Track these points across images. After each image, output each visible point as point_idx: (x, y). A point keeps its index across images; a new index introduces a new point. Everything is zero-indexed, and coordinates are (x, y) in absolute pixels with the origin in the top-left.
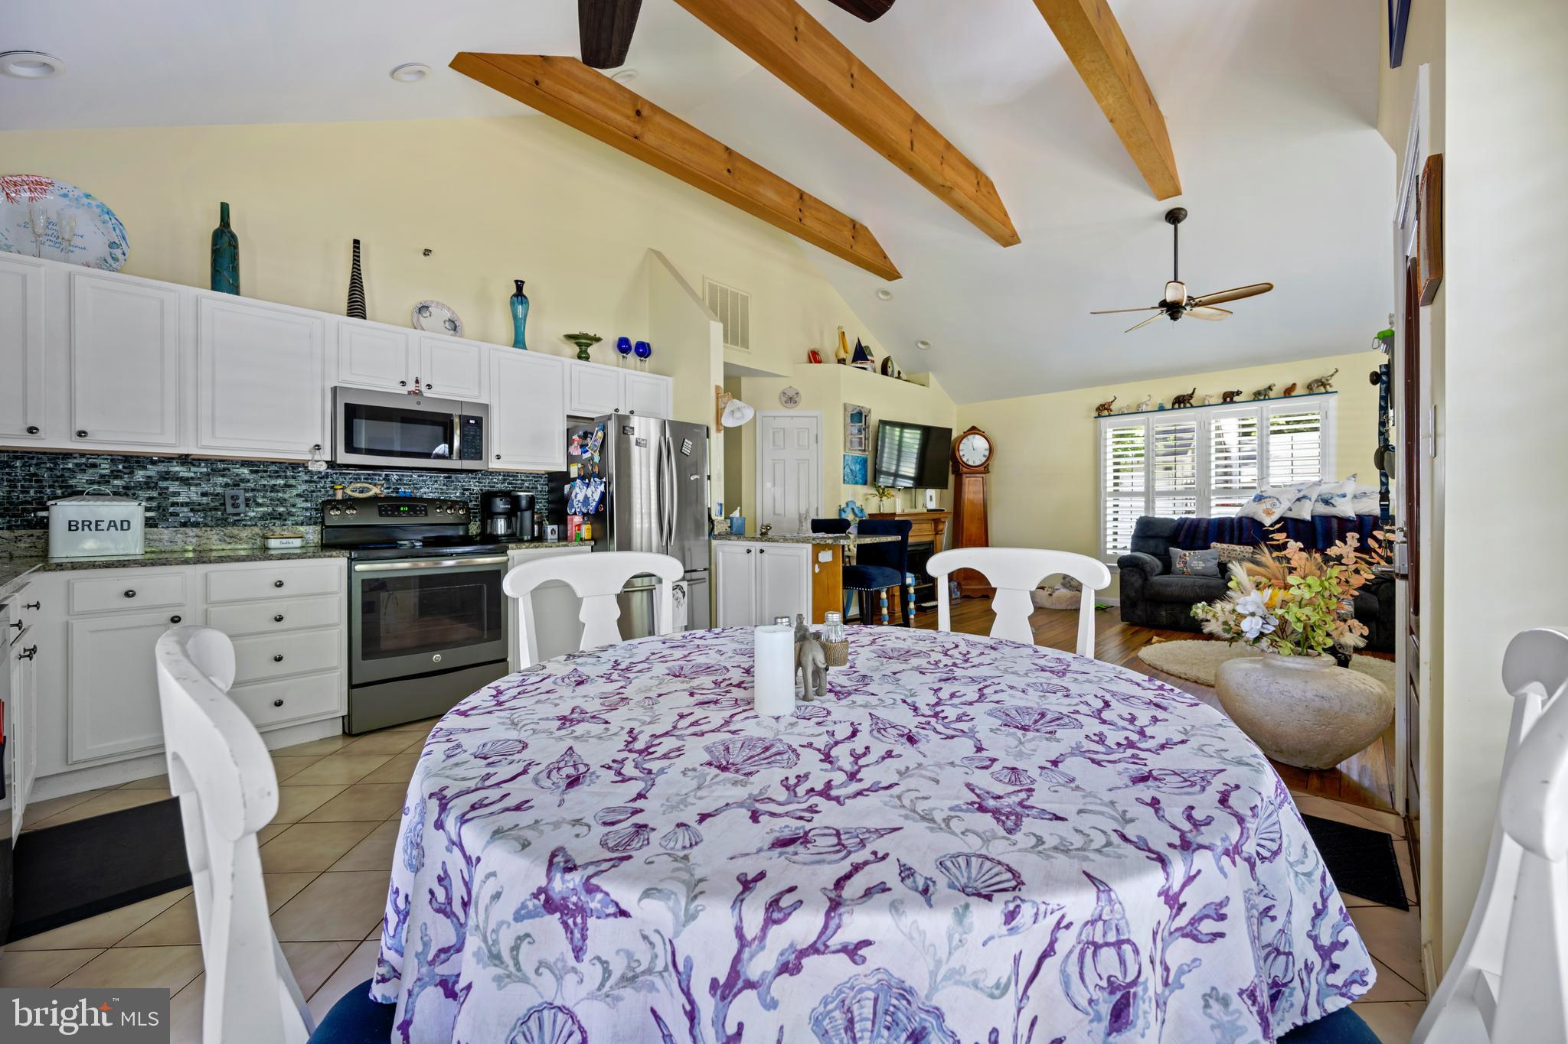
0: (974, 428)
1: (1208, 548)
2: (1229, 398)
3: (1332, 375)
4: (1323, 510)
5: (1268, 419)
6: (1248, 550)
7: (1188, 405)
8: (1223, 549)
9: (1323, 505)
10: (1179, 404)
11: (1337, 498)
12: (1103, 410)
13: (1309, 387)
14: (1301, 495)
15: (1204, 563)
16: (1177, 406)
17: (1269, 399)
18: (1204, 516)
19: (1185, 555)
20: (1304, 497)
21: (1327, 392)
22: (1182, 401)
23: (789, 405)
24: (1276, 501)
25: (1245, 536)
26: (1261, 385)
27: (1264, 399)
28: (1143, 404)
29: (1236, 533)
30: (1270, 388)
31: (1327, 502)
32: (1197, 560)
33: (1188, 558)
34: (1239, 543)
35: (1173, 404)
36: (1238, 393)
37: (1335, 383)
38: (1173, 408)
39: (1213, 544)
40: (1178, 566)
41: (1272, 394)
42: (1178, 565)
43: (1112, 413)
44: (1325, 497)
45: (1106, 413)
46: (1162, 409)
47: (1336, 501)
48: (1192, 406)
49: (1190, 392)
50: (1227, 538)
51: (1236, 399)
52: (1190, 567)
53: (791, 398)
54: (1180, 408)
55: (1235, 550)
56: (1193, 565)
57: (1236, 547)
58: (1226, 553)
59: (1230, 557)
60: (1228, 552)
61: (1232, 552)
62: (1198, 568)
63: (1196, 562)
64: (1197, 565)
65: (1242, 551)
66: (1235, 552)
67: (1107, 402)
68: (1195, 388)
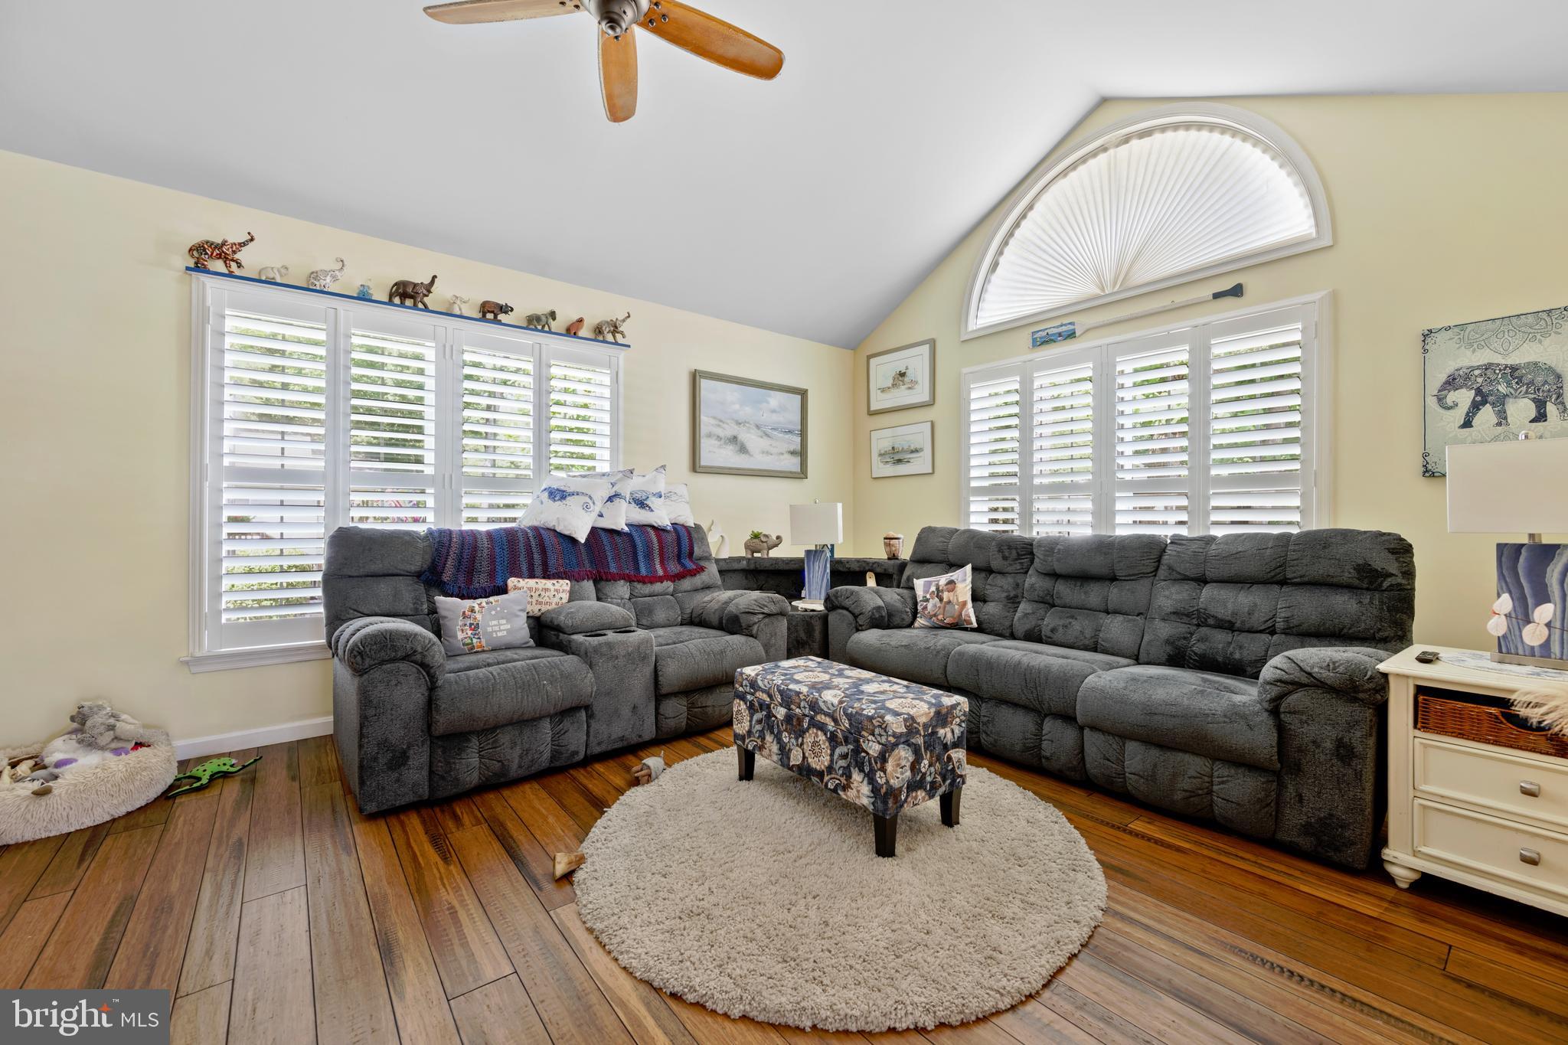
1: (503, 590)
2: (492, 312)
4: (641, 516)
5: (548, 364)
6: (563, 588)
8: (530, 589)
9: (637, 509)
10: (403, 298)
11: (653, 499)
13: (598, 330)
14: (611, 491)
15: (508, 622)
16: (397, 300)
17: (550, 332)
19: (472, 610)
20: (617, 495)
21: (616, 343)
22: (406, 294)
24: (588, 500)
25: (552, 561)
26: (541, 308)
27: (542, 331)
28: (326, 273)
29: (536, 556)
30: (551, 316)
31: (642, 504)
32: (498, 617)
33: (479, 616)
34: (546, 576)
35: (391, 296)
36: (505, 309)
38: (390, 302)
39: (512, 582)
40: (460, 636)
41: (554, 325)
42: (462, 635)
43: (237, 272)
44: (638, 496)
45: (219, 266)
46: (364, 297)
47: (653, 502)
48: (426, 309)
49: (424, 282)
50: (524, 567)
51: (501, 317)
52: (486, 633)
54: (402, 305)
55: (546, 590)
56: (489, 629)
57: (548, 583)
58: (535, 595)
59: (541, 603)
60: (538, 593)
61: (543, 594)
62: (499, 634)
63: (494, 622)
64: (497, 628)
65: (557, 591)
66: (547, 594)
67: (230, 241)
68: (435, 277)
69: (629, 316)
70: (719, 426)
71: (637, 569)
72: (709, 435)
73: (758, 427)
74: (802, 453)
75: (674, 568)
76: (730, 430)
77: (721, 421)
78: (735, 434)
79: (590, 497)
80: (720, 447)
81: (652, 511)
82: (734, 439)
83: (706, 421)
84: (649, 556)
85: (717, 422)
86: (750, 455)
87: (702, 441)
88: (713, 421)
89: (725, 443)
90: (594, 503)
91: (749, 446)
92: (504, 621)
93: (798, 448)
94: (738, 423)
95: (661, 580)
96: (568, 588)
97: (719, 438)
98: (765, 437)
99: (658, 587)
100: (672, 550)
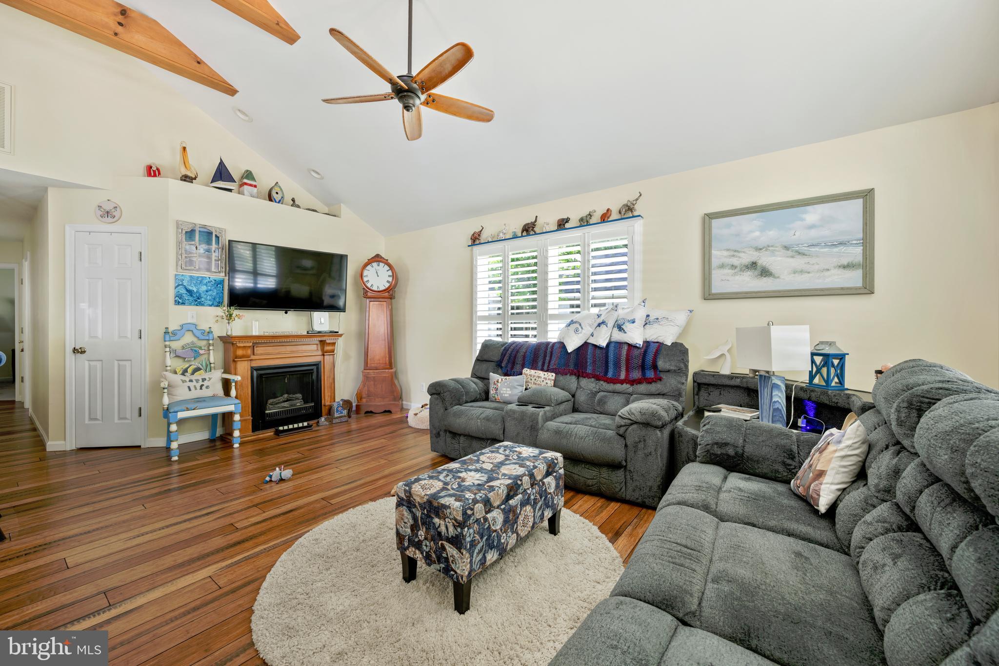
0: (378, 256)
1: (519, 373)
2: (562, 224)
3: (637, 200)
4: (618, 336)
5: (589, 245)
6: (550, 377)
7: (532, 233)
8: (531, 375)
9: (617, 331)
10: (527, 231)
11: (627, 324)
12: (475, 239)
14: (600, 320)
15: (511, 390)
16: (525, 233)
18: (543, 340)
19: (498, 381)
20: (603, 323)
22: (529, 229)
23: (106, 219)
24: (578, 326)
25: (552, 362)
26: (584, 213)
28: (500, 232)
30: (590, 215)
31: (620, 328)
32: (507, 387)
33: (500, 385)
34: (546, 370)
35: (522, 232)
36: (567, 220)
37: (639, 209)
38: (522, 236)
39: (526, 370)
42: (492, 391)
44: (618, 322)
46: (515, 237)
47: (627, 327)
48: (536, 234)
49: (533, 220)
50: (540, 364)
51: (567, 225)
52: (498, 393)
53: (108, 212)
54: (526, 235)
55: (539, 377)
56: (502, 392)
57: (541, 374)
58: (533, 379)
59: (536, 384)
60: (534, 378)
61: (537, 379)
62: (506, 395)
63: (505, 389)
64: (505, 392)
65: (545, 378)
66: (540, 379)
67: (477, 231)
68: (537, 217)
69: (641, 195)
70: (733, 256)
71: (606, 371)
72: (722, 266)
73: (786, 248)
74: (867, 266)
75: (636, 374)
76: (746, 258)
77: (735, 251)
78: (754, 259)
79: (580, 325)
80: (735, 274)
81: (625, 333)
82: (753, 265)
83: (718, 255)
84: (617, 365)
85: (732, 253)
86: (774, 277)
87: (713, 272)
88: (726, 253)
89: (741, 270)
90: (582, 328)
91: (773, 269)
92: (509, 389)
93: (859, 259)
94: (758, 249)
95: (622, 382)
96: (553, 378)
97: (733, 267)
98: (799, 256)
99: (618, 387)
100: (637, 362)
